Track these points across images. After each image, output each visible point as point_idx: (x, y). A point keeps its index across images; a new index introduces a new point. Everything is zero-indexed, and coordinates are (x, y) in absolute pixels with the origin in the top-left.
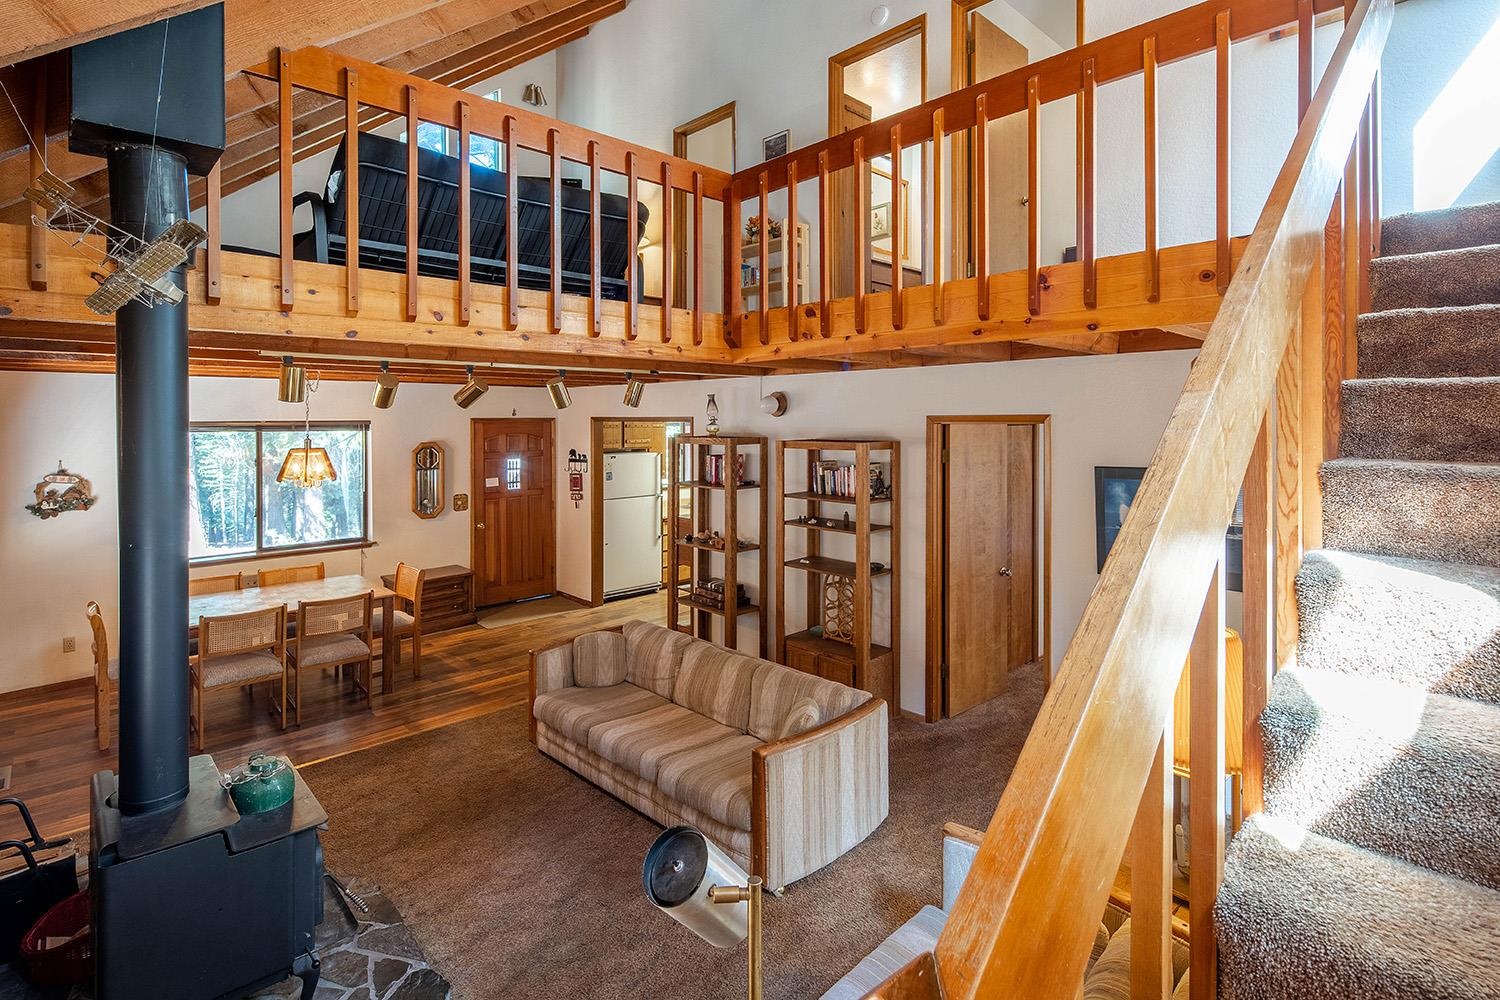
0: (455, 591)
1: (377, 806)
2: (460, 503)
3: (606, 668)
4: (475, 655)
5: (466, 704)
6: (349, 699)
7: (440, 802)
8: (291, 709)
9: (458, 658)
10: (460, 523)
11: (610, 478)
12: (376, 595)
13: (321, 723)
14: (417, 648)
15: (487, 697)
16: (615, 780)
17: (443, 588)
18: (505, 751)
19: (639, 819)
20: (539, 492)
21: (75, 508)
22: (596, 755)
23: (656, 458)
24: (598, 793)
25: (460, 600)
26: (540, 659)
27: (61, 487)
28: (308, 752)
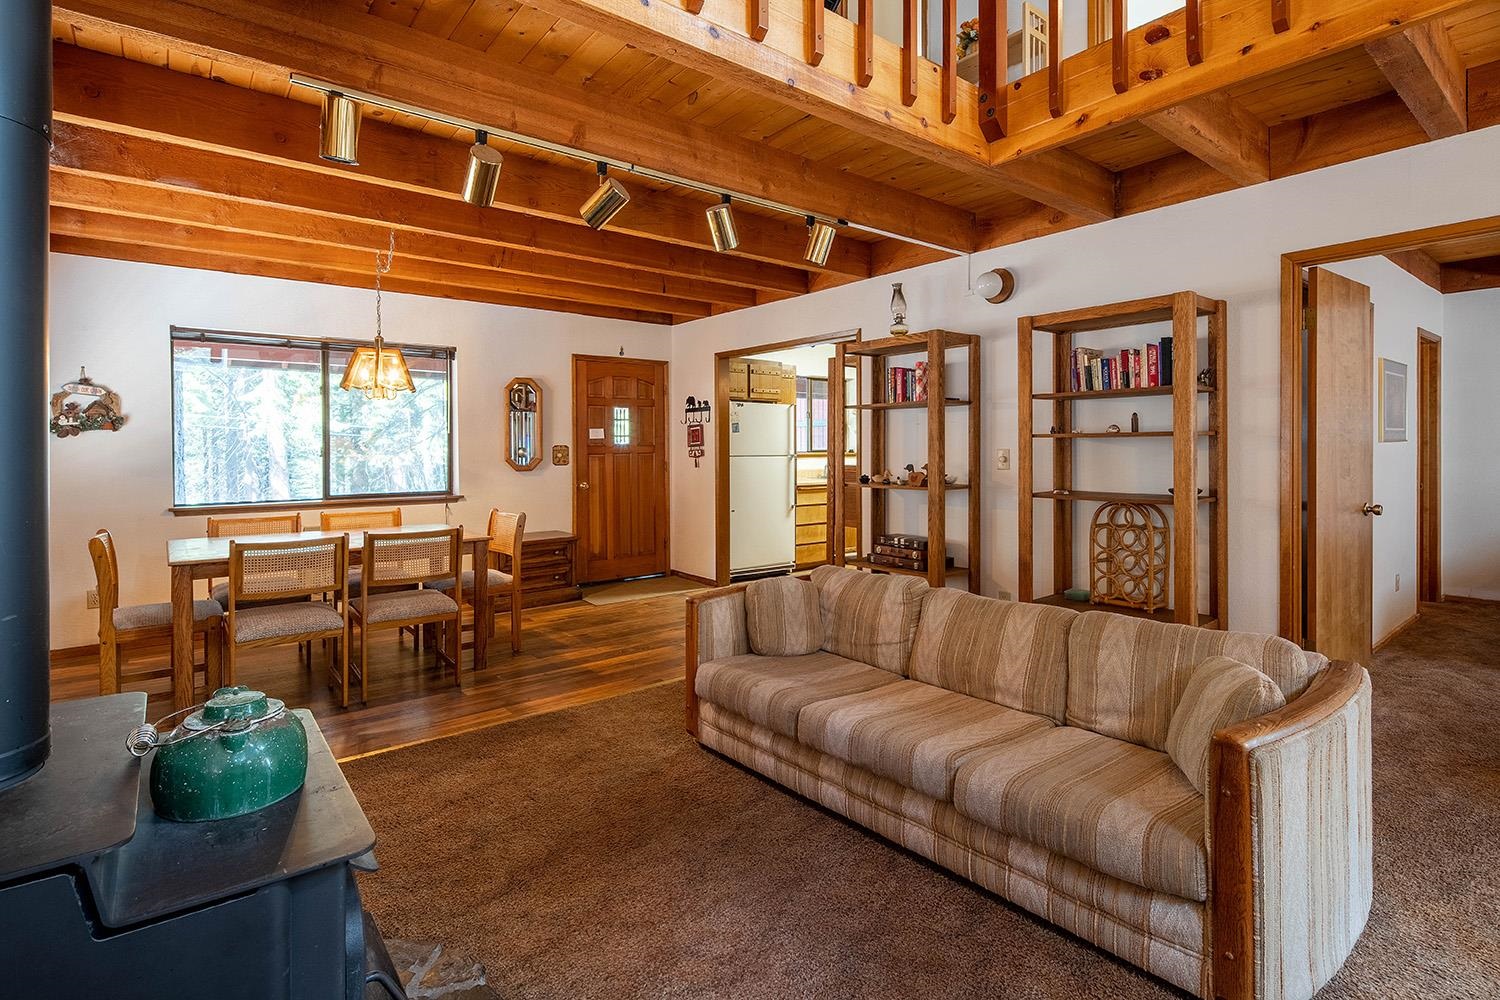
0: (557, 558)
1: (473, 819)
2: (560, 455)
3: (796, 629)
4: (588, 631)
5: (581, 684)
6: (431, 675)
7: (567, 816)
8: (356, 682)
9: (565, 634)
10: (559, 481)
11: (736, 430)
12: (466, 536)
13: (394, 702)
14: (516, 623)
15: (611, 677)
16: (850, 792)
17: (542, 554)
18: (652, 746)
19: (902, 859)
20: (650, 449)
21: (101, 427)
22: (815, 750)
23: (789, 409)
24: (814, 813)
25: (563, 570)
26: (703, 608)
27: (84, 399)
28: (376, 737)
